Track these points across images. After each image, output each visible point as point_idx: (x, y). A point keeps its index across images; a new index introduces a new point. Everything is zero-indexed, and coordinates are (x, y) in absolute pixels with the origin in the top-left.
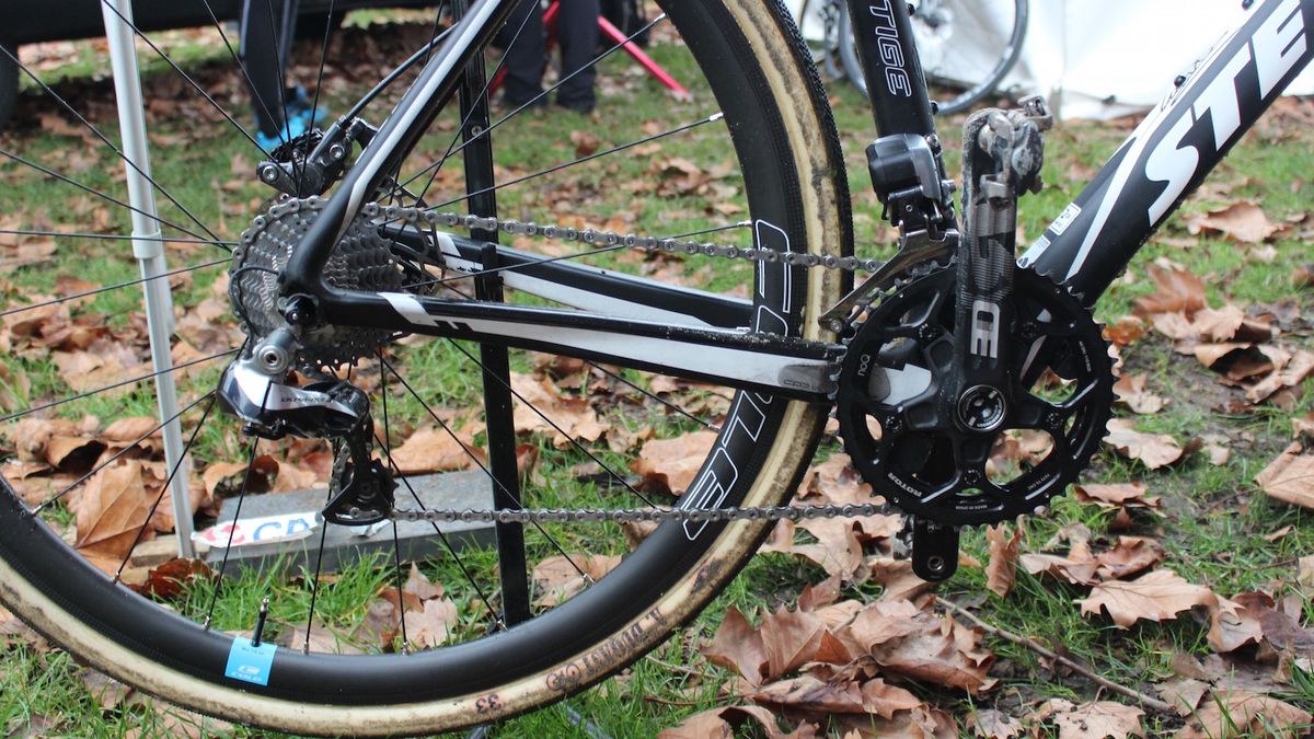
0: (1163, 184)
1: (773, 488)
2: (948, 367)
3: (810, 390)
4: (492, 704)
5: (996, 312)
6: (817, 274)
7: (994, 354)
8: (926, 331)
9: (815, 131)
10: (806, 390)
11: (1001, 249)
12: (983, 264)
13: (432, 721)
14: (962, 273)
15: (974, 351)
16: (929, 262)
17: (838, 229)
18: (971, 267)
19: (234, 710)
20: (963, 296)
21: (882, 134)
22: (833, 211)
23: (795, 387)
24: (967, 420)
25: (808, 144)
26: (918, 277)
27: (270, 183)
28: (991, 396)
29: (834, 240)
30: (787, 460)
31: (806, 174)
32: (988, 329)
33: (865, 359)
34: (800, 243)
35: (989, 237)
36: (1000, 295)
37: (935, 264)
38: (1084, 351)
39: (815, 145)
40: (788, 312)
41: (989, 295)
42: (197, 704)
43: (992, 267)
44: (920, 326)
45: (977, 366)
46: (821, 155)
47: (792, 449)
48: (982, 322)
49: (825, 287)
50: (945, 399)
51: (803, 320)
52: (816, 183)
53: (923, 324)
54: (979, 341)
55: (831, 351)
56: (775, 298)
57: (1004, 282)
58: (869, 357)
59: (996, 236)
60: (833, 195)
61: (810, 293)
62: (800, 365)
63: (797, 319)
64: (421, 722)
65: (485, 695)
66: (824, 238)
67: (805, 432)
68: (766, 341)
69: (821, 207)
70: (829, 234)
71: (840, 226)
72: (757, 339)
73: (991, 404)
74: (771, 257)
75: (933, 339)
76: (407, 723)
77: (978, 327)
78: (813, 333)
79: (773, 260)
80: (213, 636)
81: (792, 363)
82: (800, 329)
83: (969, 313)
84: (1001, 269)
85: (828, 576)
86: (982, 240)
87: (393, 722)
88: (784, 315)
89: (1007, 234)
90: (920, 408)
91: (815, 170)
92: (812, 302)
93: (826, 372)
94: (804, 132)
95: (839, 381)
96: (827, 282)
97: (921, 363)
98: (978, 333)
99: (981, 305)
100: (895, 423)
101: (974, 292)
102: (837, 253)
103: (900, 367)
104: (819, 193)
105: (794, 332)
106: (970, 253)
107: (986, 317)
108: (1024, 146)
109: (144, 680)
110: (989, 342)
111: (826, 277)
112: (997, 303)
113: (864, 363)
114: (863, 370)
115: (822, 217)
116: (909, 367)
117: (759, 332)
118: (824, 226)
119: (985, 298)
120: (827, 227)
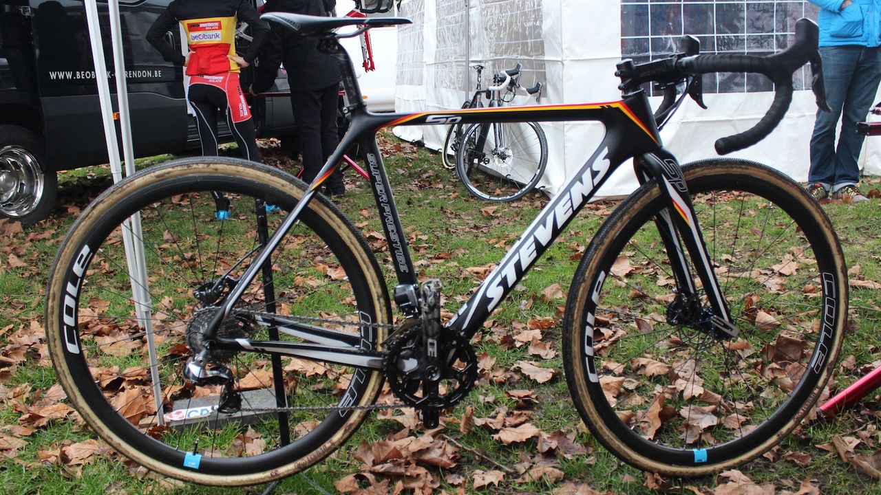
0: (492, 298)
1: (369, 399)
2: (421, 359)
3: (379, 367)
4: (276, 474)
5: (435, 342)
6: (380, 330)
7: (436, 356)
8: (415, 348)
9: (377, 283)
10: (377, 367)
11: (436, 323)
12: (430, 328)
13: (255, 480)
14: (423, 331)
15: (429, 354)
16: (414, 326)
17: (387, 316)
18: (426, 328)
19: (186, 477)
20: (424, 337)
21: (400, 284)
22: (384, 309)
23: (374, 367)
24: (428, 377)
25: (375, 287)
26: (412, 331)
27: (198, 298)
28: (435, 369)
29: (386, 319)
30: (373, 390)
31: (375, 297)
32: (433, 348)
34: (374, 320)
36: (436, 337)
37: (416, 327)
38: (468, 353)
39: (377, 287)
40: (371, 341)
41: (433, 337)
42: (174, 476)
43: (433, 329)
44: (413, 347)
45: (430, 359)
46: (380, 291)
47: (374, 386)
48: (431, 346)
49: (383, 333)
50: (421, 370)
51: (376, 343)
52: (378, 300)
54: (430, 352)
55: (385, 354)
56: (366, 336)
57: (437, 333)
58: (398, 357)
59: (433, 319)
60: (384, 304)
61: (378, 334)
62: (375, 359)
63: (374, 343)
64: (251, 480)
65: (274, 471)
66: (382, 317)
67: (378, 380)
68: (364, 352)
69: (381, 307)
70: (384, 317)
72: (360, 351)
73: (436, 372)
75: (417, 351)
76: (247, 481)
78: (380, 349)
79: (366, 325)
80: (179, 452)
81: (372, 359)
82: (375, 346)
83: (426, 344)
84: (436, 329)
85: (405, 427)
87: (242, 481)
89: (438, 318)
90: (413, 373)
91: (378, 296)
92: (379, 338)
93: (382, 361)
94: (374, 283)
95: (387, 365)
97: (413, 357)
98: (430, 349)
99: (430, 340)
100: (406, 378)
101: (428, 336)
102: (386, 322)
103: (408, 359)
104: (380, 303)
105: (374, 348)
106: (426, 324)
107: (432, 344)
108: (432, 297)
109: (155, 467)
110: (434, 352)
111: (383, 330)
112: (435, 340)
113: (396, 358)
114: (395, 361)
115: (381, 310)
116: (411, 359)
117: (362, 348)
118: (381, 313)
119: (431, 338)
120: (383, 313)
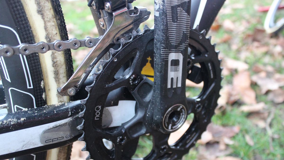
2: (149, 97)
3: (65, 139)
5: (181, 58)
7: (180, 85)
8: (134, 80)
10: (62, 140)
11: (185, 14)
12: (173, 26)
14: (159, 36)
15: (169, 86)
17: (55, 20)
18: (167, 31)
20: (162, 52)
23: (54, 142)
24: (168, 128)
28: (179, 109)
29: (54, 29)
32: (176, 70)
33: (98, 109)
35: (178, 6)
36: (183, 46)
38: (210, 68)
40: (32, 87)
41: (176, 49)
43: (179, 28)
44: (130, 78)
45: (170, 95)
48: (173, 67)
51: (44, 90)
53: (132, 75)
54: (172, 79)
55: (73, 109)
57: (185, 36)
58: (100, 107)
59: (182, 5)
61: (44, 70)
62: (54, 128)
63: (39, 91)
66: (46, 28)
68: (22, 119)
70: (49, 24)
71: (55, 17)
72: (15, 120)
73: (179, 114)
74: (7, 52)
75: (138, 83)
77: (171, 71)
79: (9, 54)
81: (47, 128)
82: (44, 96)
84: (184, 29)
86: (174, 9)
88: (29, 91)
89: (188, 1)
92: (47, 77)
95: (84, 129)
96: (55, 60)
98: (171, 74)
99: (173, 56)
100: (121, 140)
101: (169, 47)
103: (116, 104)
105: (42, 102)
106: (167, 20)
107: (175, 63)
110: (177, 78)
111: (53, 58)
112: (182, 52)
113: (98, 111)
114: (98, 116)
115: (40, 12)
116: (121, 103)
117: (14, 109)
118: (43, 19)
119: (175, 51)
120: (46, 19)
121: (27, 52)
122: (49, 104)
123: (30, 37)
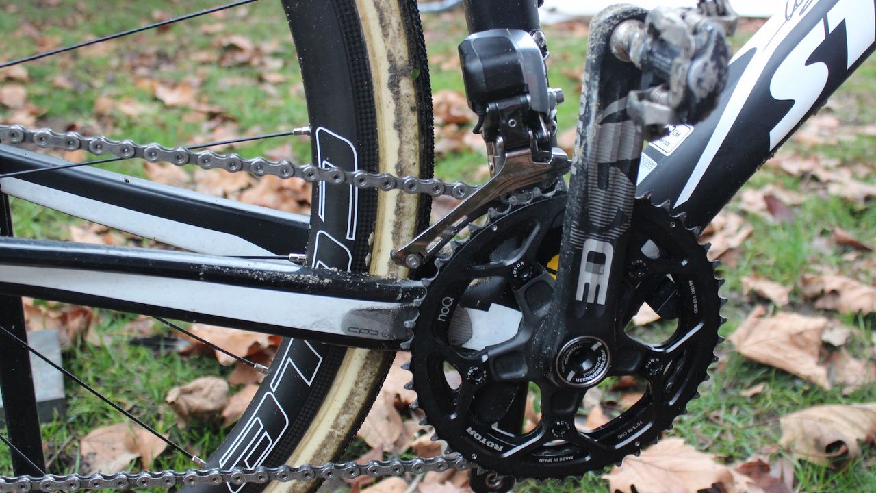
0: (789, 104)
1: (330, 436)
2: (544, 311)
3: (380, 337)
5: (609, 252)
6: (388, 201)
7: (602, 300)
8: (521, 271)
9: (395, 19)
10: (375, 337)
11: (623, 179)
12: (600, 196)
14: (573, 206)
15: (580, 297)
16: (530, 188)
17: (417, 142)
18: (585, 200)
20: (573, 233)
21: (476, 26)
22: (412, 119)
23: (361, 335)
24: (565, 376)
25: (386, 35)
26: (517, 207)
28: (595, 347)
29: (412, 156)
30: (347, 406)
31: (381, 73)
32: (597, 272)
33: (447, 302)
34: (370, 159)
35: (612, 164)
36: (616, 233)
37: (537, 192)
38: (693, 291)
39: (394, 38)
40: (353, 239)
41: (603, 233)
43: (610, 200)
44: (515, 264)
45: (581, 314)
46: (401, 50)
47: (352, 394)
48: (592, 264)
49: (399, 211)
50: (540, 349)
51: (370, 249)
52: (394, 85)
53: (519, 262)
54: (587, 285)
55: (406, 290)
56: (337, 223)
57: (622, 216)
58: (451, 300)
59: (619, 164)
60: (413, 100)
61: (380, 216)
62: (368, 310)
63: (363, 248)
66: (400, 152)
67: (368, 374)
68: (327, 281)
69: (398, 114)
70: (406, 147)
71: (419, 138)
72: (316, 278)
73: (594, 357)
74: (336, 177)
75: (528, 279)
77: (587, 270)
78: (382, 267)
79: (338, 181)
81: (358, 308)
82: (367, 259)
83: (579, 253)
84: (620, 203)
86: (602, 168)
88: (347, 243)
89: (632, 160)
90: (508, 356)
91: (393, 69)
92: (382, 228)
93: (399, 317)
94: (381, 19)
95: (414, 329)
96: (401, 205)
97: (511, 303)
98: (586, 276)
99: (592, 245)
100: (476, 374)
101: (587, 229)
102: (415, 171)
103: (485, 307)
104: (397, 97)
105: (361, 266)
106: (587, 183)
107: (598, 258)
108: (706, 57)
110: (598, 287)
111: (400, 199)
112: (612, 242)
113: (446, 307)
114: (444, 314)
115: (398, 127)
116: (494, 307)
117: (317, 264)
118: (400, 137)
119: (598, 237)
120: (404, 139)
121: (363, 184)
122: (372, 272)
123: (374, 160)
